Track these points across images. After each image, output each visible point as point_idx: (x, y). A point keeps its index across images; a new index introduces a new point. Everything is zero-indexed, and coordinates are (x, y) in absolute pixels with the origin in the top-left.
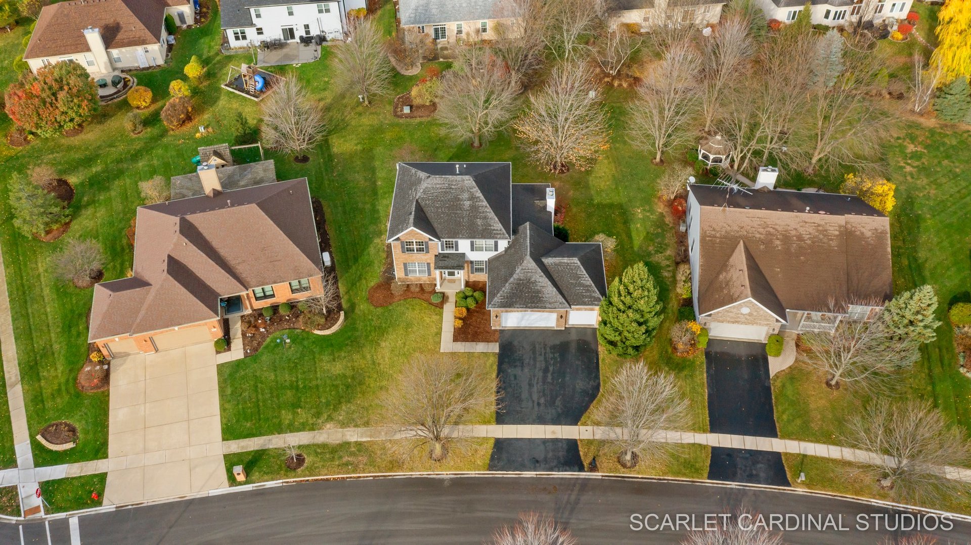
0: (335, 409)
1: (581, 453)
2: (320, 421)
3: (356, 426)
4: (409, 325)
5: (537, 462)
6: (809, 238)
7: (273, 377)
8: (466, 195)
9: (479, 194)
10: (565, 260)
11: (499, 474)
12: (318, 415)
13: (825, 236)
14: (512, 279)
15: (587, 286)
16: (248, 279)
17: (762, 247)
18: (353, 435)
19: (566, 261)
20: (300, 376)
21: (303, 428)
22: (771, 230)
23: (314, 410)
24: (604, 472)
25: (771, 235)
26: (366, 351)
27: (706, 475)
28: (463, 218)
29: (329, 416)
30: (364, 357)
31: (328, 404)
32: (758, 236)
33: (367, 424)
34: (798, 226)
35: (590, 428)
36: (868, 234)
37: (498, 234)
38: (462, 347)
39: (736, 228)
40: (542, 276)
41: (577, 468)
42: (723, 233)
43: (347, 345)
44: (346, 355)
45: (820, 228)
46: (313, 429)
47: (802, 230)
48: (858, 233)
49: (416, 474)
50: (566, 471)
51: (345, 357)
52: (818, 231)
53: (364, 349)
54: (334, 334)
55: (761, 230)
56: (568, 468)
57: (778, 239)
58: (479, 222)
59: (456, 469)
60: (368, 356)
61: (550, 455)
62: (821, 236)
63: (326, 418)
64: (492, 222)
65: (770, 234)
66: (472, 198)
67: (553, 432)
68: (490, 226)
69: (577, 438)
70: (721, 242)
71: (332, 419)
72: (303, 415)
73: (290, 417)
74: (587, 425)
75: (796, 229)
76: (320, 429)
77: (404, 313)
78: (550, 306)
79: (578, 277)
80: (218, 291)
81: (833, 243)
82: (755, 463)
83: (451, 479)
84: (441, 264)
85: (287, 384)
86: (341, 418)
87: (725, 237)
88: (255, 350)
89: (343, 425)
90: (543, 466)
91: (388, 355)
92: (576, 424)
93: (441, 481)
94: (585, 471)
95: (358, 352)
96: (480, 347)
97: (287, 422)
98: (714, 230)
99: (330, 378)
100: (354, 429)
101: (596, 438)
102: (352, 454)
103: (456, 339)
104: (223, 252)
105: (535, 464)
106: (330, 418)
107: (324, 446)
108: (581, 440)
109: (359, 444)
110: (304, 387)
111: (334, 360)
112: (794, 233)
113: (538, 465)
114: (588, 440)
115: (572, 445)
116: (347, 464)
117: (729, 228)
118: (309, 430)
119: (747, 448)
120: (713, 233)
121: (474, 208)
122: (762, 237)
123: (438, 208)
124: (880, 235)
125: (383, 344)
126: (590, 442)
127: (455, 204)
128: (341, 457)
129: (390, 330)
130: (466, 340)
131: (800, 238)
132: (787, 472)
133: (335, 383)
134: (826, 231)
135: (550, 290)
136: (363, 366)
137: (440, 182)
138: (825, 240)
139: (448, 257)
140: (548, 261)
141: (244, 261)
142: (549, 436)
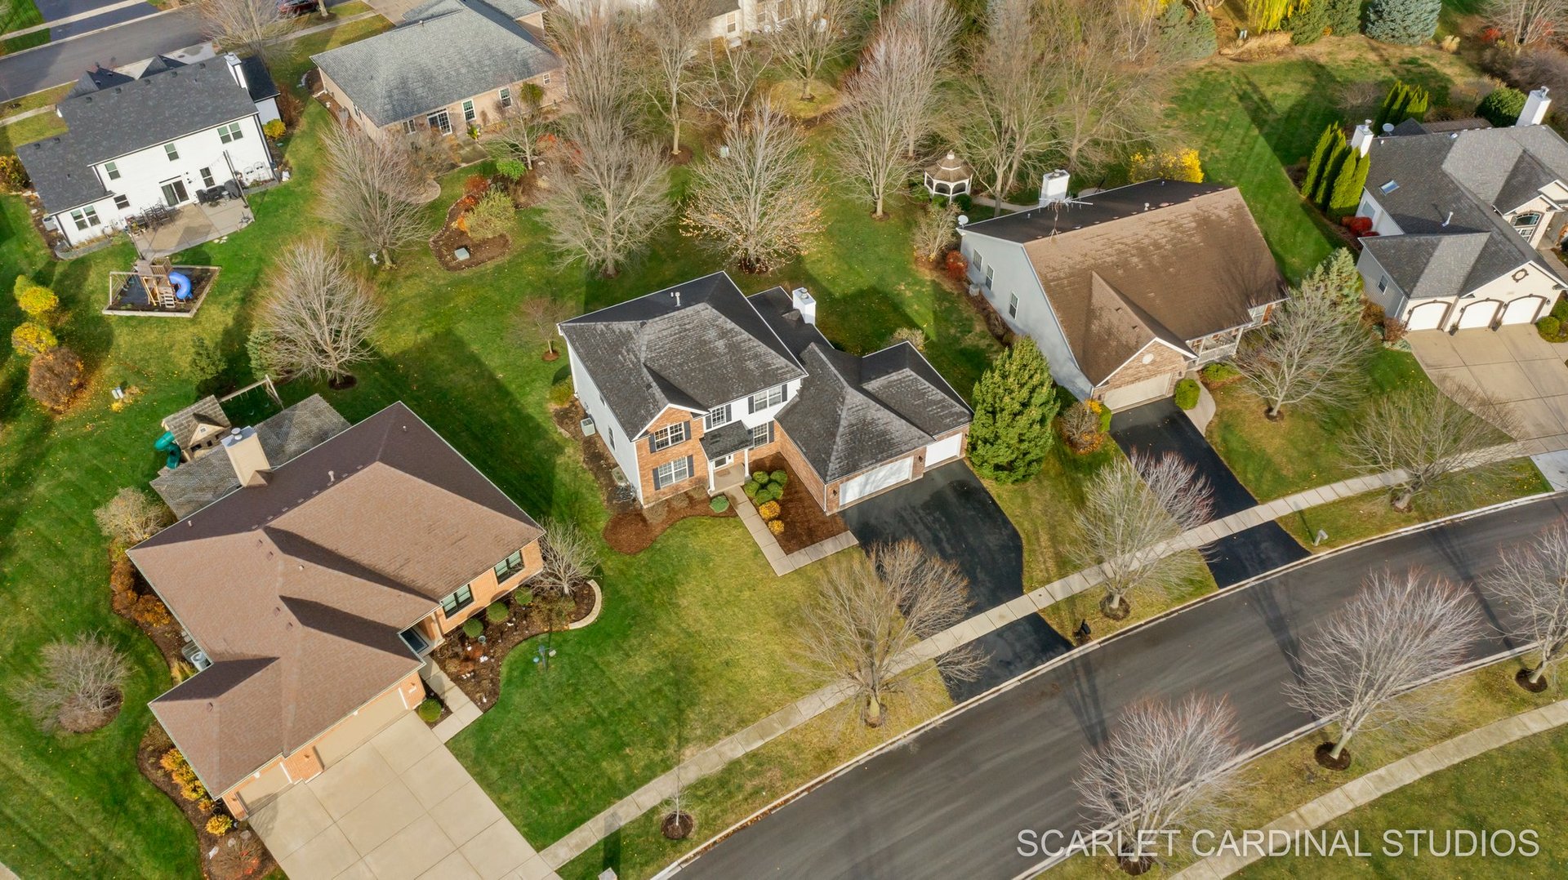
0: (681, 721)
1: (1055, 627)
2: (670, 751)
3: (729, 733)
4: (705, 560)
5: (1009, 663)
6: (1167, 242)
7: (552, 722)
8: (712, 334)
9: (730, 325)
10: (894, 376)
11: (972, 702)
12: (662, 744)
13: (1183, 232)
14: (841, 429)
15: (940, 402)
16: (430, 586)
17: (1120, 272)
18: (735, 747)
19: (895, 378)
20: (593, 701)
21: (651, 772)
22: (1121, 246)
23: (651, 741)
24: (1098, 637)
25: (1123, 252)
26: (663, 621)
27: (1215, 585)
28: (726, 368)
29: (679, 737)
30: (667, 633)
31: (664, 722)
32: (1108, 259)
33: (742, 723)
34: (1147, 231)
35: (1041, 590)
36: (1225, 215)
37: (785, 373)
38: (802, 558)
39: (1078, 258)
40: (878, 410)
41: (1063, 648)
42: (1067, 270)
43: (630, 626)
44: (640, 640)
45: (1173, 225)
46: (669, 768)
47: (1154, 235)
48: (1213, 217)
49: (862, 757)
50: (1052, 658)
51: (640, 645)
52: (1172, 229)
53: (659, 622)
54: (600, 618)
55: (1109, 251)
56: (1052, 654)
57: (1133, 256)
58: (751, 365)
59: (912, 724)
60: (673, 629)
61: (1018, 647)
62: (1179, 235)
63: (676, 742)
64: (769, 359)
65: (1120, 252)
66: (723, 334)
67: (1002, 617)
68: (769, 365)
69: (1036, 610)
70: (1070, 284)
71: (687, 741)
72: (639, 756)
73: (619, 766)
74: (1036, 588)
75: (1147, 236)
76: (679, 762)
77: (684, 547)
78: (906, 447)
79: (921, 394)
80: (392, 623)
81: (1196, 239)
82: (1256, 545)
83: (917, 740)
84: (715, 448)
85: (582, 721)
86: (699, 732)
87: (1072, 275)
88: (493, 693)
89: (710, 738)
90: (1019, 665)
91: (702, 614)
92: (1022, 594)
93: (905, 748)
94: (1074, 648)
95: (654, 629)
96: (829, 547)
97: (621, 777)
98: (1054, 270)
99: (641, 683)
100: (728, 739)
101: (1058, 599)
102: (753, 774)
103: (788, 551)
104: (365, 558)
105: (1007, 667)
106: (683, 741)
107: (702, 783)
108: (1043, 611)
109: (752, 756)
110: (612, 714)
111: (628, 656)
112: (1146, 241)
113: (1012, 667)
114: (1051, 606)
115: (1035, 621)
116: (756, 792)
117: (1071, 262)
118: (664, 771)
119: (1236, 530)
120: (1055, 274)
121: (734, 348)
122: (1114, 258)
123: (680, 365)
124: (1238, 212)
125: (684, 602)
126: (1055, 608)
127: (703, 350)
128: (740, 787)
129: (680, 576)
130: (802, 545)
131: (1157, 246)
132: (1297, 540)
133: (653, 687)
134: (1181, 226)
135: (898, 427)
136: (676, 646)
137: (665, 327)
138: (1186, 239)
139: (720, 436)
140: (873, 385)
141: (408, 560)
142: (1000, 624)
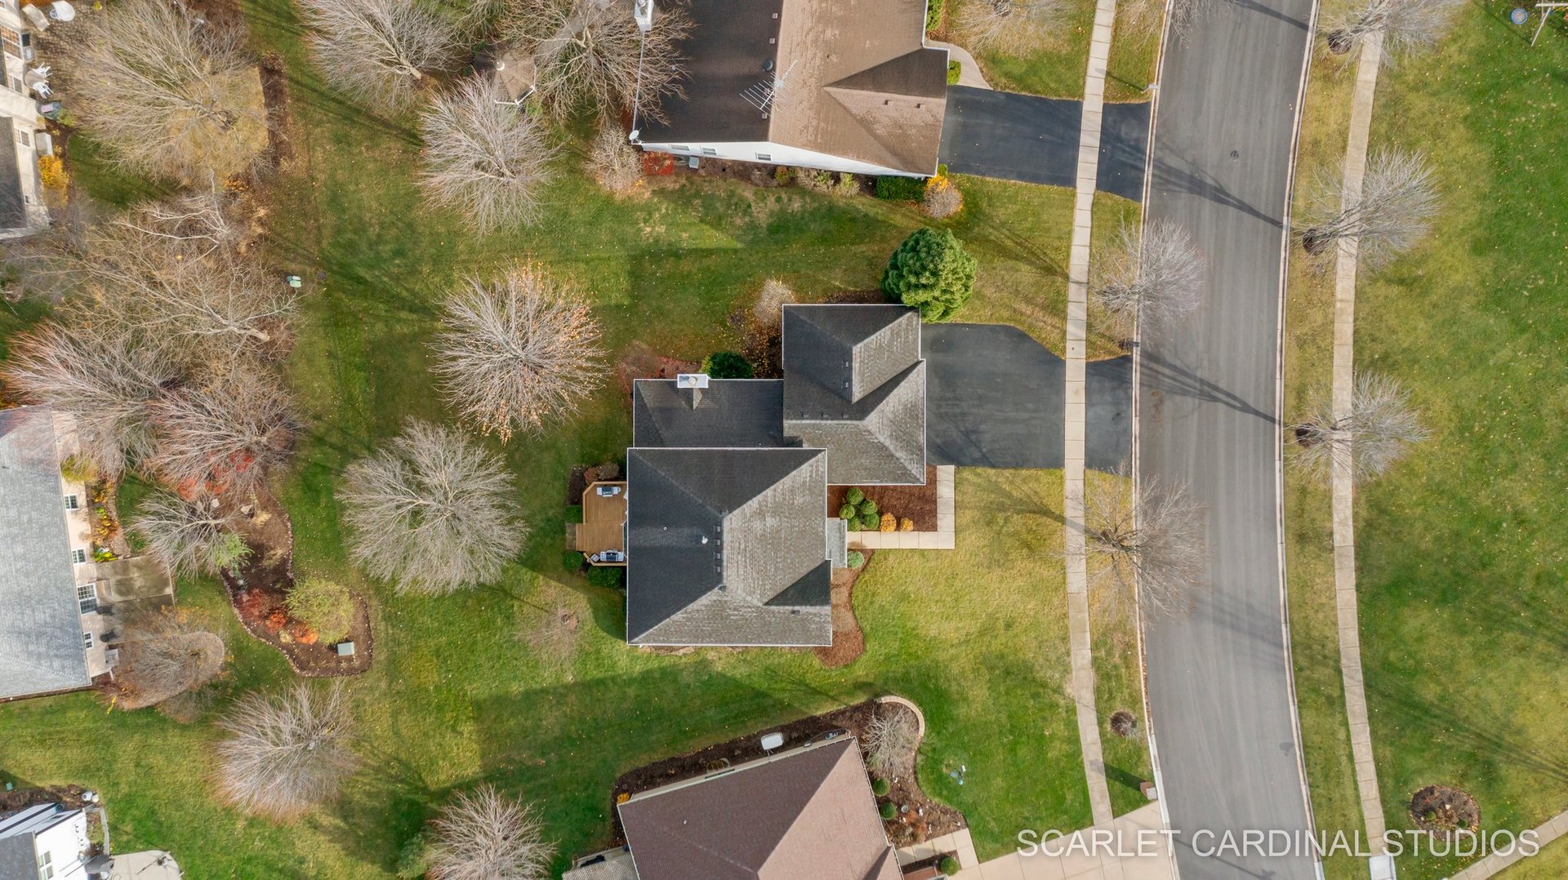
0: (1044, 685)
1: (1107, 358)
2: (1062, 702)
3: (1068, 654)
4: (905, 599)
5: (1118, 414)
7: (999, 780)
8: (757, 525)
9: (754, 503)
10: (856, 365)
11: (1135, 463)
12: (1053, 706)
14: (891, 448)
16: (875, 852)
17: (835, 59)
18: (1082, 656)
20: (995, 743)
21: (1072, 725)
22: (810, 37)
23: (1047, 714)
25: (817, 40)
27: (1132, 204)
28: (793, 527)
29: (1055, 691)
30: (953, 658)
31: (1035, 696)
32: (817, 61)
33: (1065, 639)
35: (1069, 345)
37: (817, 471)
38: (946, 518)
41: (1127, 365)
42: (812, 114)
43: (936, 685)
44: (954, 683)
46: (1074, 710)
50: (1131, 378)
55: (809, 54)
56: (1127, 377)
57: (823, 32)
58: (799, 500)
61: (1108, 398)
63: (1057, 696)
64: (799, 480)
65: (816, 43)
66: (760, 514)
67: (1076, 392)
68: (804, 482)
69: (1084, 361)
70: (826, 121)
71: (1059, 687)
73: (1057, 744)
74: (1065, 347)
76: (1073, 701)
77: (882, 607)
79: (881, 350)
85: (1008, 758)
87: (818, 113)
88: (955, 816)
89: (1067, 670)
91: (953, 624)
92: (1064, 361)
94: (1132, 355)
95: (946, 667)
96: (946, 491)
97: (1065, 747)
98: (806, 127)
99: (996, 700)
100: (1072, 656)
101: (1084, 336)
103: (933, 528)
105: (1120, 417)
106: (1058, 690)
107: (1098, 691)
108: (1088, 357)
109: (1095, 646)
111: (965, 699)
113: (1122, 415)
114: (1087, 347)
115: (1094, 370)
116: (1125, 658)
117: (805, 103)
118: (1075, 715)
119: (1097, 143)
120: (810, 129)
121: (776, 511)
122: (819, 55)
123: (776, 569)
126: (1090, 344)
127: (770, 541)
128: (1115, 667)
129: (909, 625)
130: (933, 513)
132: (1133, 102)
133: (1003, 692)
135: (904, 392)
137: (735, 569)
141: (848, 865)
142: (1082, 398)
